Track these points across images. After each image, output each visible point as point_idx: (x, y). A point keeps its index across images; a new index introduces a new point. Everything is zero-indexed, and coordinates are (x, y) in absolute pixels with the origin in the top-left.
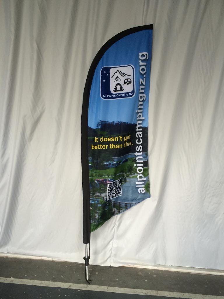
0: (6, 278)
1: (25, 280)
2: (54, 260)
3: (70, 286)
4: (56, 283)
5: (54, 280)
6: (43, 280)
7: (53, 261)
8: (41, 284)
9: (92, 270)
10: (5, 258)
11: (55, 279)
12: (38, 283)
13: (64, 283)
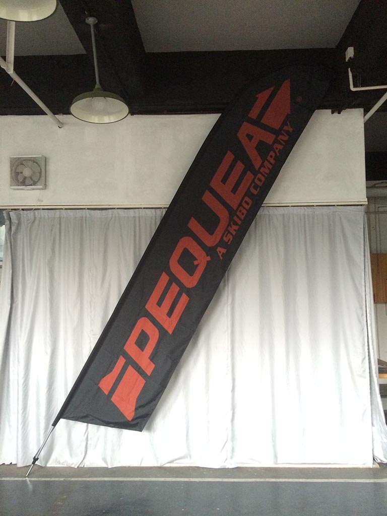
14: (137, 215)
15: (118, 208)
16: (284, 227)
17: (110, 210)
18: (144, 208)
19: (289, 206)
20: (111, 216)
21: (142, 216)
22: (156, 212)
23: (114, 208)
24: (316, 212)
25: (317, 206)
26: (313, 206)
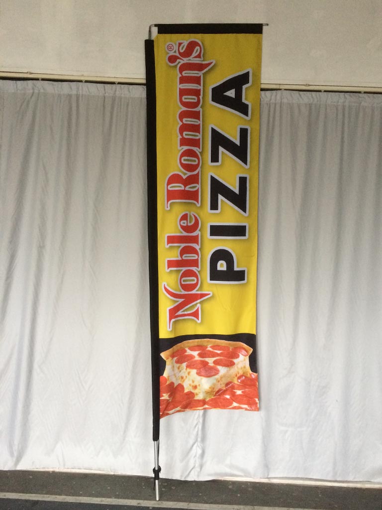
0: (55, 496)
1: (81, 498)
2: (116, 473)
3: (138, 504)
4: (120, 500)
5: (117, 497)
6: (104, 497)
7: (114, 475)
8: (101, 501)
9: (166, 484)
10: (51, 472)
11: (119, 495)
12: (97, 501)
13: (131, 500)
14: (74, 92)
15: (43, 80)
16: (309, 125)
17: (31, 81)
18: (86, 82)
19: (320, 91)
20: (31, 91)
21: (82, 95)
22: (105, 90)
23: (37, 79)
24: (362, 104)
25: (365, 93)
26: (360, 92)
